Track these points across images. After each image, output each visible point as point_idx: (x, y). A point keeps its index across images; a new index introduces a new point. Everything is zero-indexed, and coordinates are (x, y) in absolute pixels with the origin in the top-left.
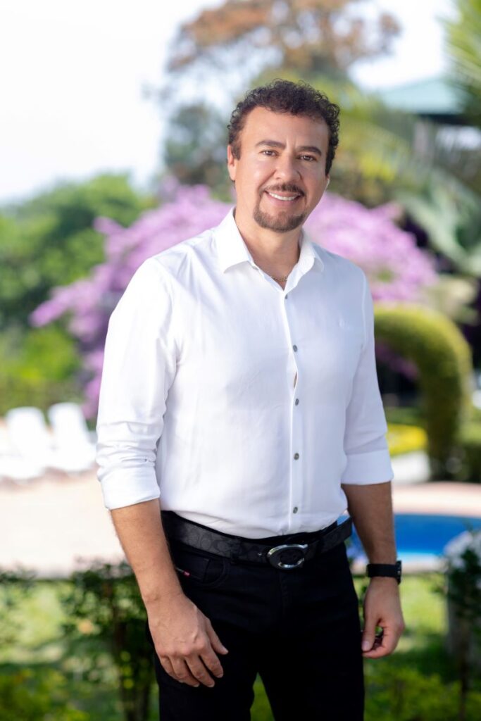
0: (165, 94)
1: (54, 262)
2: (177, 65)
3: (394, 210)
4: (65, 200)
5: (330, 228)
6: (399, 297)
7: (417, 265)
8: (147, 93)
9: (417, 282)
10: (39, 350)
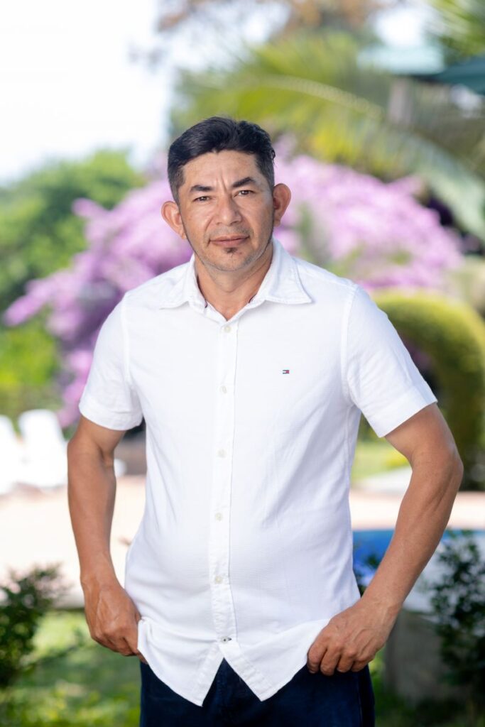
0: (155, 58)
1: (41, 250)
2: (168, 25)
3: (414, 185)
4: (54, 180)
5: (341, 205)
6: (420, 283)
7: (442, 245)
8: (133, 57)
9: (440, 265)
10: (18, 349)
